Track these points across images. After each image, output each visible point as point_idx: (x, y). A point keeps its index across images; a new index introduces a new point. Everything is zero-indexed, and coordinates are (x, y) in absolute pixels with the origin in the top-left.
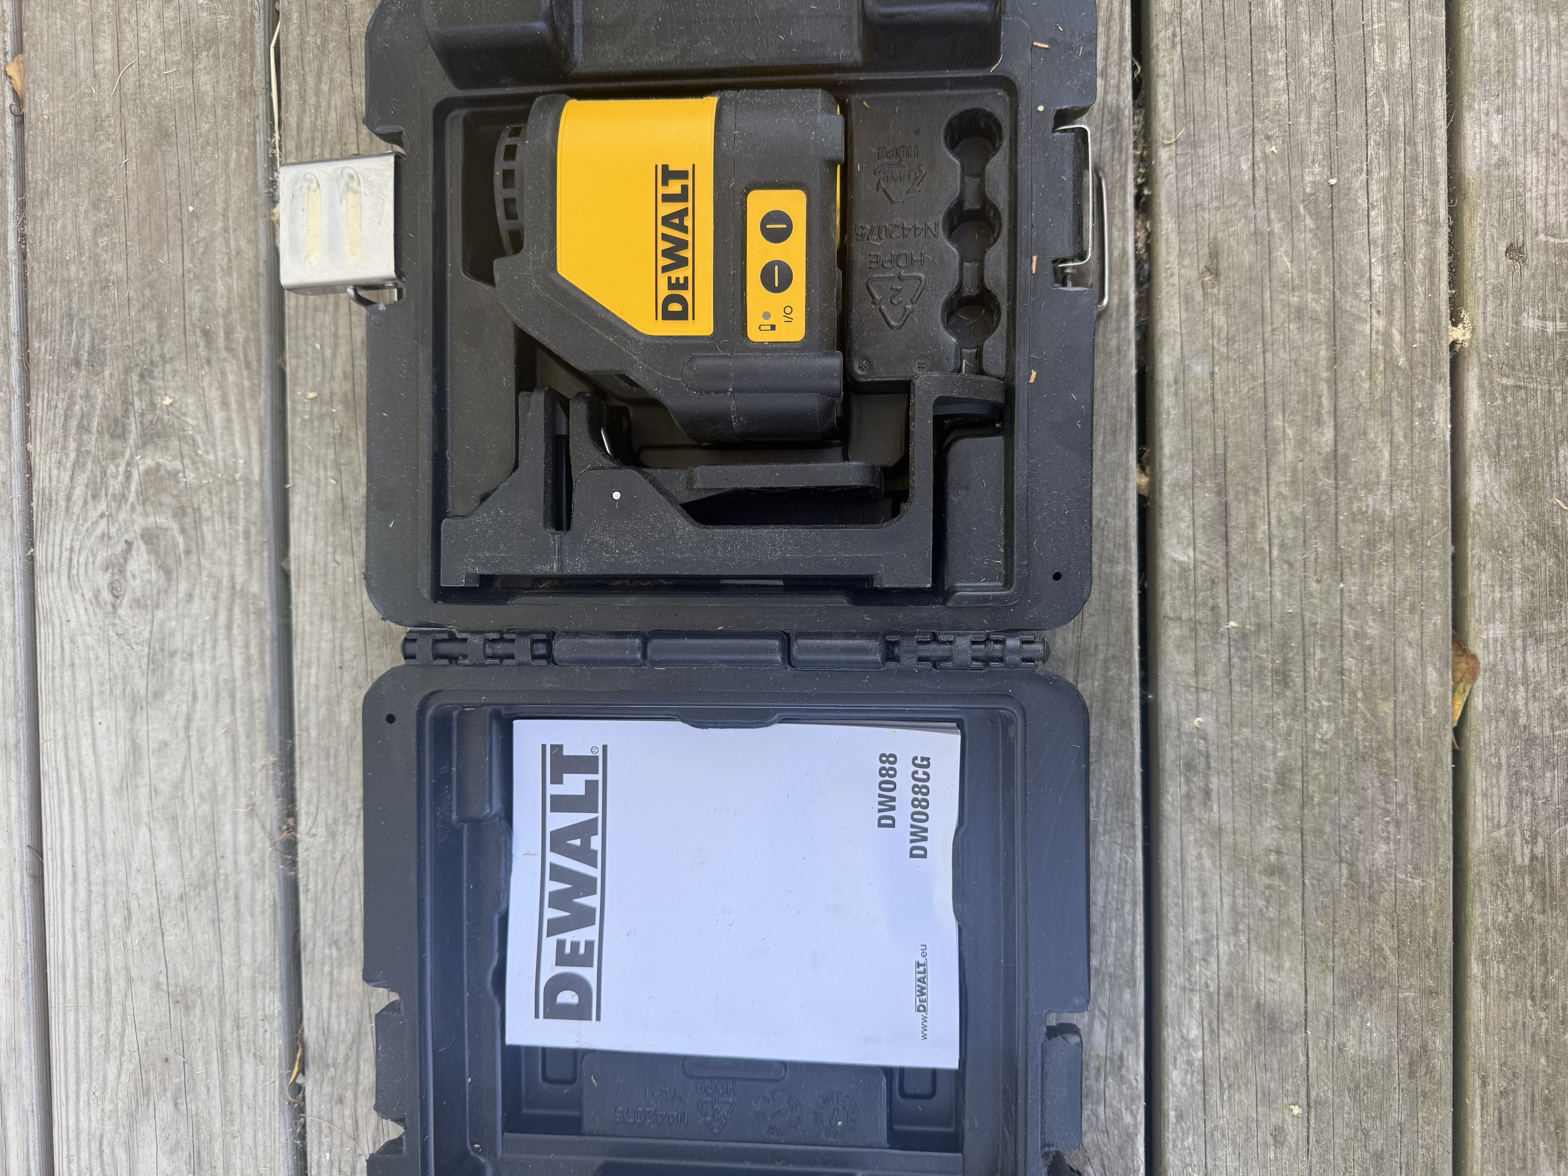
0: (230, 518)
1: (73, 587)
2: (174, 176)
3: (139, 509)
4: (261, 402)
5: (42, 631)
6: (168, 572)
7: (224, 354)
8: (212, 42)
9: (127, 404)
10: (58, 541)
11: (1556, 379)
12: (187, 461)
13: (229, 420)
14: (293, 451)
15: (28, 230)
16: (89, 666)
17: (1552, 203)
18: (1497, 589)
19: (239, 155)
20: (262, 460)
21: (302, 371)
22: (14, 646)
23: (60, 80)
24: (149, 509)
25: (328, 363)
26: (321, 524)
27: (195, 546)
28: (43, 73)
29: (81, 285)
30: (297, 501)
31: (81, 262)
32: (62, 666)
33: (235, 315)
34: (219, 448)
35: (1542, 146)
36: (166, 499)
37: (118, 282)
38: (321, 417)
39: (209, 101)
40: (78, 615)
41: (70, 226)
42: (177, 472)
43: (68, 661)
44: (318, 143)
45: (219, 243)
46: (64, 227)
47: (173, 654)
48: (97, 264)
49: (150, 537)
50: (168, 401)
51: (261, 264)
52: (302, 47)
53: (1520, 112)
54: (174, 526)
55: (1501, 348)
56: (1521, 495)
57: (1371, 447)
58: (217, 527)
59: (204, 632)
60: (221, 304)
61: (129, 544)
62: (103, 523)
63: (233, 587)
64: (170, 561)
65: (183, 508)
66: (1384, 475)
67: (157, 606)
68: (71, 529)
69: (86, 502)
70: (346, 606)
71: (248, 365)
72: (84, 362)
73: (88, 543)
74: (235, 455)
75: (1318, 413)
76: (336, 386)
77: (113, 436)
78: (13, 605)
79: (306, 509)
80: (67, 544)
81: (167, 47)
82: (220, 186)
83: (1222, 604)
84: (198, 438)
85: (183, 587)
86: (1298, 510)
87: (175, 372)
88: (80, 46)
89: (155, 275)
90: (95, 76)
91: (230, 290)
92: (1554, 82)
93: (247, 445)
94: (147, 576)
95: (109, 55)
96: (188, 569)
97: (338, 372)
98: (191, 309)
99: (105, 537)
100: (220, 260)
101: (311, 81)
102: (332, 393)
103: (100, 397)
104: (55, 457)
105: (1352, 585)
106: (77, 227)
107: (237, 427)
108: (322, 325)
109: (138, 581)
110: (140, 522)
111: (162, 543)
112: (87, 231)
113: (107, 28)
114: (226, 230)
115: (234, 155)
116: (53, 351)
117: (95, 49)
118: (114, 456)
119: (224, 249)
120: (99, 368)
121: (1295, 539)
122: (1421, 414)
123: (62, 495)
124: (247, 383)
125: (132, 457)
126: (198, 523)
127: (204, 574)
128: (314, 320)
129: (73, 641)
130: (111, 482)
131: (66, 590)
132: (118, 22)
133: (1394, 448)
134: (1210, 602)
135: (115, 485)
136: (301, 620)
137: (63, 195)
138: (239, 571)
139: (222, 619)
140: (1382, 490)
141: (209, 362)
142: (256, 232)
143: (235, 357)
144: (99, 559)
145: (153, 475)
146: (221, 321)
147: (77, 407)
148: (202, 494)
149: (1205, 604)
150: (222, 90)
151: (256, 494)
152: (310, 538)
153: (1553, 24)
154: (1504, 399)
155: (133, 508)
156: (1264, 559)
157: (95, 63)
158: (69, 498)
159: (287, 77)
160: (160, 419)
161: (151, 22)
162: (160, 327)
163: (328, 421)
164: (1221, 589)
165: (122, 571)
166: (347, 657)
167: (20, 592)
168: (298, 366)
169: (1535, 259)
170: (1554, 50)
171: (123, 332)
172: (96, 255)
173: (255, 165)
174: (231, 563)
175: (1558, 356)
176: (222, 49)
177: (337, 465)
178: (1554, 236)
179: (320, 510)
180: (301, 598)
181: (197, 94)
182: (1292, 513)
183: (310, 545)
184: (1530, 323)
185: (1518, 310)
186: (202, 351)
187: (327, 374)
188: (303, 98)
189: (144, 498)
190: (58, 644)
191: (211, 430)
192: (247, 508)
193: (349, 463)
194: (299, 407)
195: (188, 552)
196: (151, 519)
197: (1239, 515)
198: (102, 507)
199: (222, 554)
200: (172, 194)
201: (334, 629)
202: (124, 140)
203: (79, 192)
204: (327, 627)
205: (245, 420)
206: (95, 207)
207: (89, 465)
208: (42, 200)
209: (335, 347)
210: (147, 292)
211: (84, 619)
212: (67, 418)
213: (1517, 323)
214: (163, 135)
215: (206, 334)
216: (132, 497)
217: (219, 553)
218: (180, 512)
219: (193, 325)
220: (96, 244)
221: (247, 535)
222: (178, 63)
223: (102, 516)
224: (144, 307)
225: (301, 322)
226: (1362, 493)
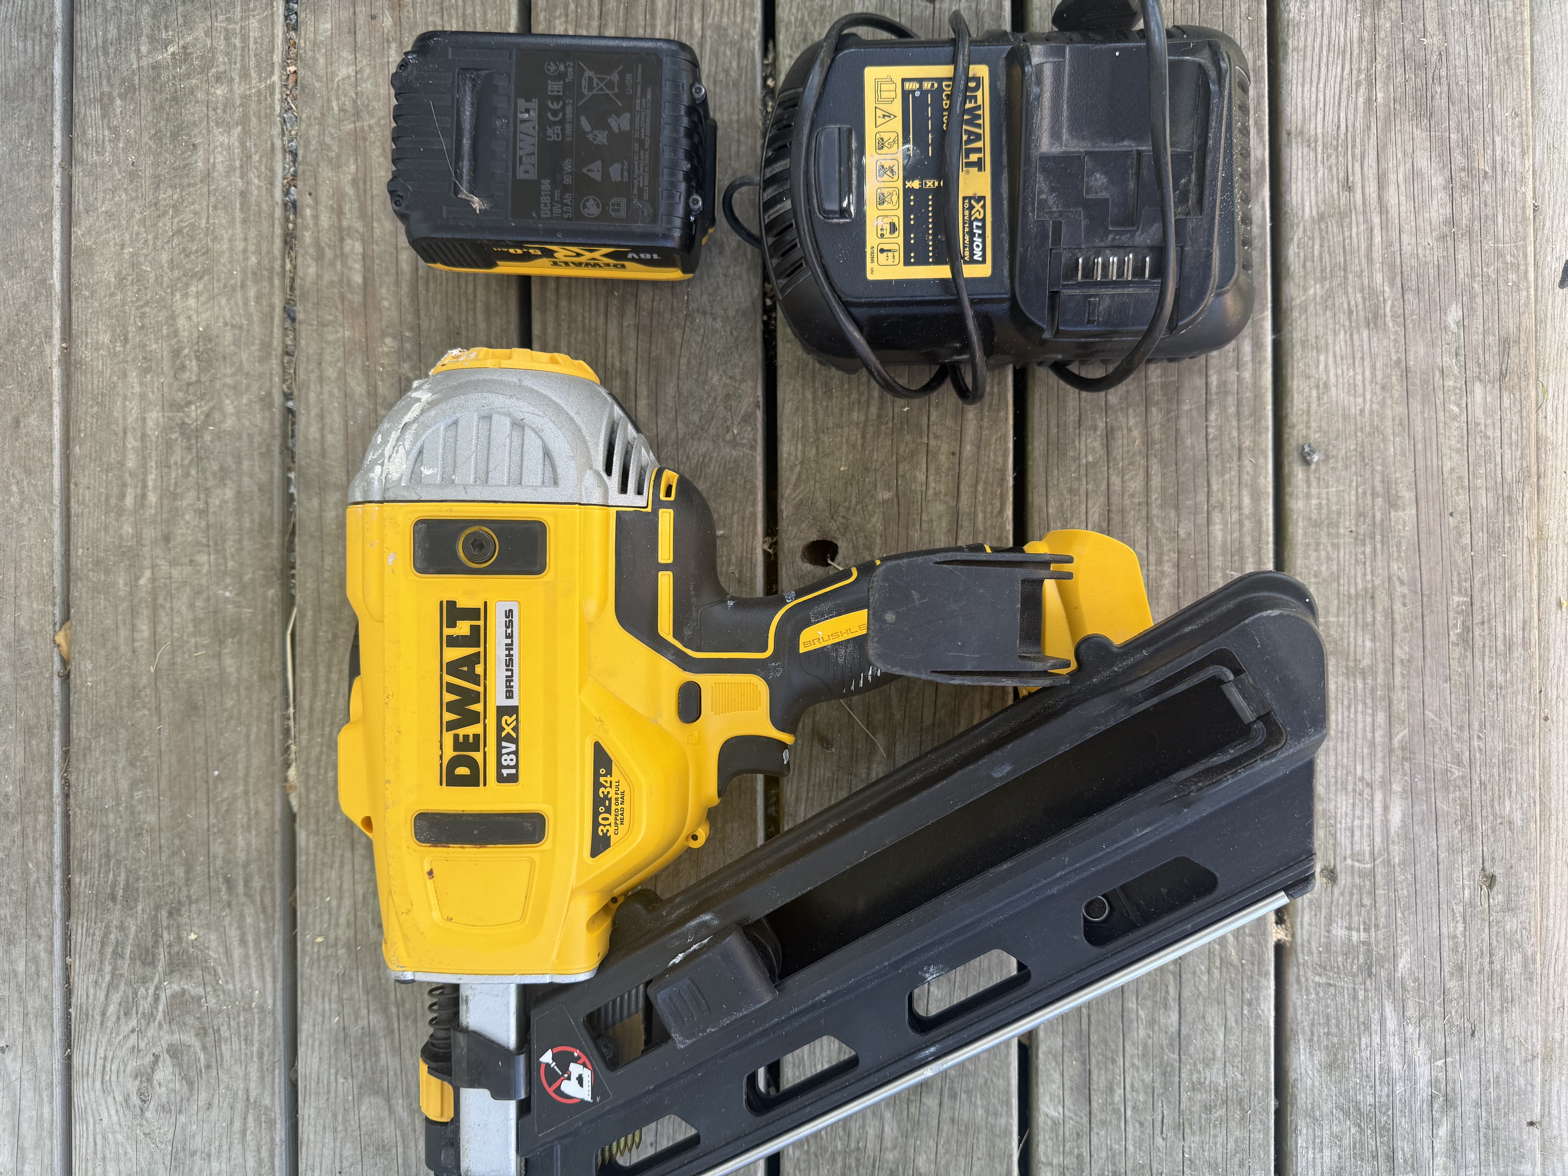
0: (246, 1040)
1: (106, 1090)
2: (202, 744)
3: (166, 1027)
4: (275, 942)
5: (78, 1128)
6: (190, 1083)
7: (243, 899)
8: (237, 631)
9: (157, 936)
10: (93, 1050)
11: (1360, 979)
12: (208, 989)
13: (247, 956)
14: (303, 985)
15: (72, 779)
16: (118, 1159)
17: (1357, 833)
18: (1311, 1151)
19: (259, 729)
20: (275, 991)
21: (311, 917)
22: (51, 1139)
23: (103, 652)
24: (175, 1027)
25: (334, 911)
26: (326, 1049)
27: (215, 1062)
28: (88, 646)
29: (118, 831)
30: (305, 1029)
31: (118, 811)
32: (95, 1158)
33: (253, 867)
34: (237, 979)
35: (1350, 787)
36: (190, 1020)
37: (151, 831)
38: (327, 958)
39: (233, 681)
40: (110, 1116)
41: (109, 779)
42: (200, 998)
43: (99, 1155)
44: (327, 723)
45: (240, 804)
46: (104, 780)
47: (193, 1154)
48: (132, 813)
49: (175, 1052)
50: (193, 936)
51: (277, 823)
52: (315, 640)
53: (1332, 757)
54: (197, 1044)
55: (1315, 951)
56: (1330, 1074)
57: (1208, 1029)
58: (235, 1046)
59: (221, 1136)
60: (241, 856)
61: (157, 1057)
62: (133, 1038)
63: (248, 1099)
64: (192, 1074)
65: (205, 1029)
66: (1219, 1053)
67: (180, 1112)
68: (105, 1041)
69: (118, 1018)
70: (345, 1120)
71: (264, 910)
72: (119, 898)
73: (120, 1054)
74: (250, 986)
75: (1165, 999)
76: (340, 932)
77: (143, 963)
78: (51, 1103)
79: (313, 1035)
80: (101, 1053)
81: (197, 632)
82: (241, 755)
83: (1086, 1154)
84: (219, 969)
85: (203, 1096)
86: (1148, 1079)
87: (200, 912)
88: (121, 625)
89: (183, 826)
90: (134, 652)
91: (249, 845)
92: (1360, 735)
93: (262, 978)
94: (171, 1085)
95: (146, 634)
96: (208, 1082)
97: (342, 920)
98: (215, 858)
99: (135, 1050)
100: (240, 818)
101: (322, 670)
102: (336, 939)
103: (133, 929)
104: (92, 978)
105: (1193, 1140)
106: (115, 781)
107: (253, 962)
108: (328, 880)
109: (164, 1089)
110: (166, 1039)
111: (185, 1058)
112: (124, 785)
113: (145, 612)
114: (246, 793)
115: (255, 729)
116: (92, 886)
117: (133, 629)
118: (144, 981)
119: (244, 809)
120: (132, 904)
121: (1145, 1102)
122: (1250, 1004)
123: (98, 1011)
124: (262, 925)
125: (160, 982)
126: (217, 1043)
127: (222, 1086)
128: (322, 874)
129: (104, 1138)
130: (142, 1002)
131: (99, 1093)
132: (155, 608)
133: (1227, 1030)
134: (1076, 1151)
135: (145, 1005)
136: (306, 1131)
137: (103, 752)
138: (252, 1085)
139: (237, 1126)
140: (1218, 1065)
141: (229, 905)
142: (272, 796)
143: (253, 902)
144: (129, 1068)
145: (180, 1001)
146: (241, 871)
147: (112, 936)
148: (221, 1019)
149: (1071, 1153)
150: (245, 673)
151: (269, 1020)
152: (316, 1060)
153: (1360, 686)
154: (1317, 994)
155: (160, 1026)
156: (1119, 1118)
157: (134, 640)
158: (103, 1014)
159: (301, 665)
160: (186, 951)
161: (184, 609)
162: (187, 872)
163: (332, 962)
164: (1085, 1141)
165: (149, 1080)
166: (346, 1164)
167: (58, 1090)
168: (307, 913)
169: (1343, 879)
170: (1360, 707)
171: (155, 874)
172: (132, 806)
173: (273, 737)
174: (246, 1078)
175: (1361, 960)
176: (245, 638)
177: (340, 1000)
178: (1359, 861)
179: (325, 1037)
180: (307, 1111)
181: (223, 674)
182: (1143, 1081)
183: (315, 1067)
184: (1339, 931)
185: (1330, 921)
186: (225, 897)
187: (333, 921)
188: (315, 684)
189: (170, 1017)
190: (91, 1139)
191: (230, 963)
192: (261, 1032)
193: (351, 998)
194: (308, 948)
195: (208, 1067)
196: (176, 1036)
197: (1099, 1080)
198: (133, 1023)
199: (238, 1070)
200: (200, 758)
201: (335, 1139)
202: (158, 709)
203: (117, 750)
204: (329, 1136)
205: (261, 957)
206: (132, 764)
207: (122, 987)
208: (84, 755)
209: (340, 898)
210: (177, 842)
211: (115, 1118)
212: (103, 944)
213: (1328, 931)
214: (192, 708)
215: (227, 881)
216: (160, 1016)
217: (236, 1069)
218: (202, 1032)
219: (216, 872)
220: (132, 797)
221: (261, 1055)
222: (206, 647)
223: (133, 1031)
224: (174, 854)
225: (310, 876)
226: (1200, 1067)
